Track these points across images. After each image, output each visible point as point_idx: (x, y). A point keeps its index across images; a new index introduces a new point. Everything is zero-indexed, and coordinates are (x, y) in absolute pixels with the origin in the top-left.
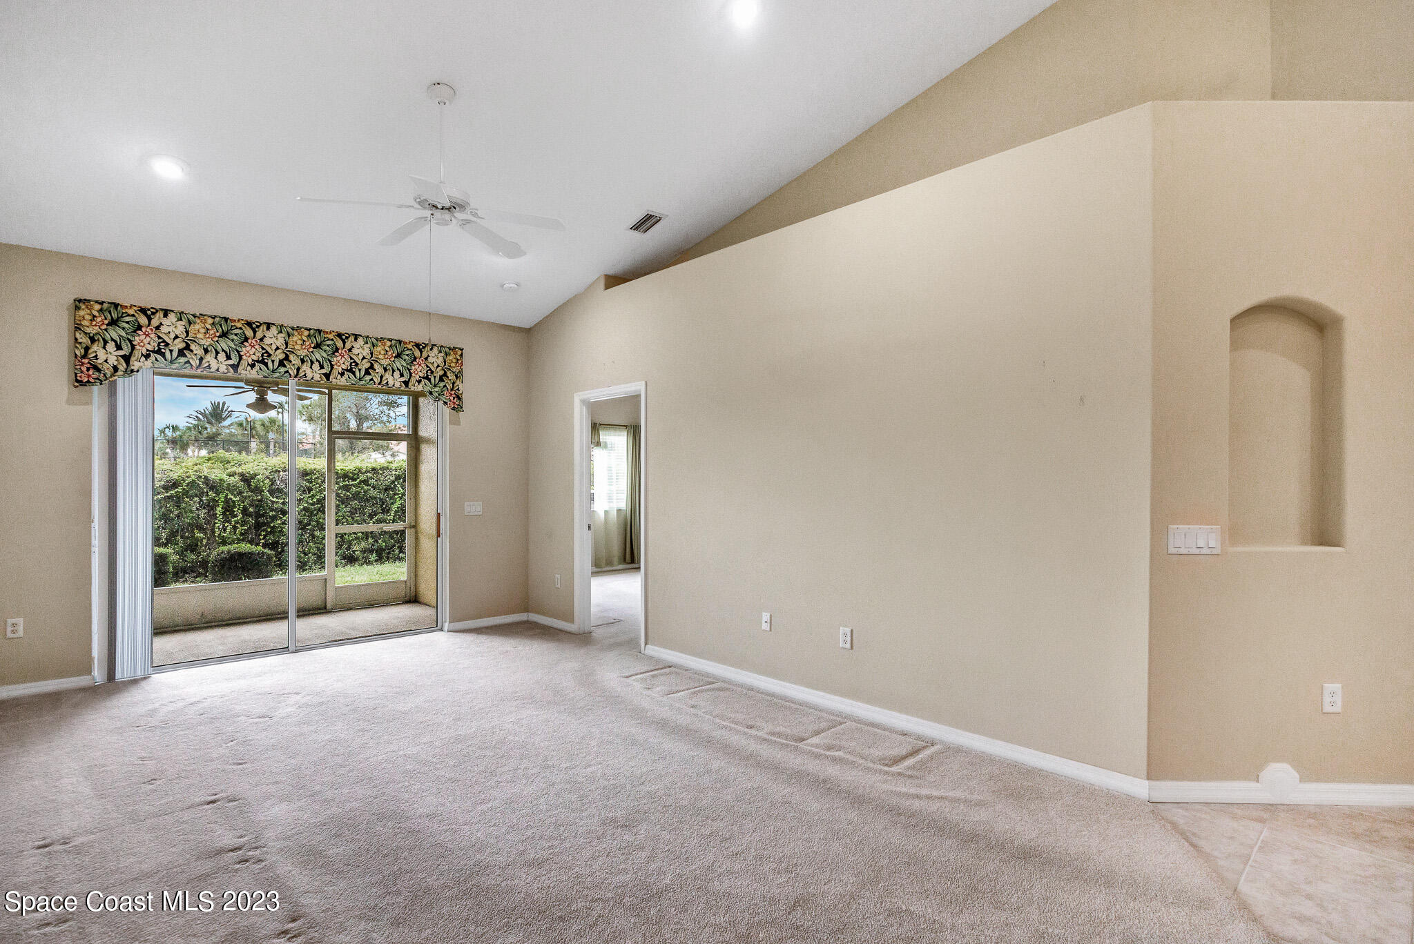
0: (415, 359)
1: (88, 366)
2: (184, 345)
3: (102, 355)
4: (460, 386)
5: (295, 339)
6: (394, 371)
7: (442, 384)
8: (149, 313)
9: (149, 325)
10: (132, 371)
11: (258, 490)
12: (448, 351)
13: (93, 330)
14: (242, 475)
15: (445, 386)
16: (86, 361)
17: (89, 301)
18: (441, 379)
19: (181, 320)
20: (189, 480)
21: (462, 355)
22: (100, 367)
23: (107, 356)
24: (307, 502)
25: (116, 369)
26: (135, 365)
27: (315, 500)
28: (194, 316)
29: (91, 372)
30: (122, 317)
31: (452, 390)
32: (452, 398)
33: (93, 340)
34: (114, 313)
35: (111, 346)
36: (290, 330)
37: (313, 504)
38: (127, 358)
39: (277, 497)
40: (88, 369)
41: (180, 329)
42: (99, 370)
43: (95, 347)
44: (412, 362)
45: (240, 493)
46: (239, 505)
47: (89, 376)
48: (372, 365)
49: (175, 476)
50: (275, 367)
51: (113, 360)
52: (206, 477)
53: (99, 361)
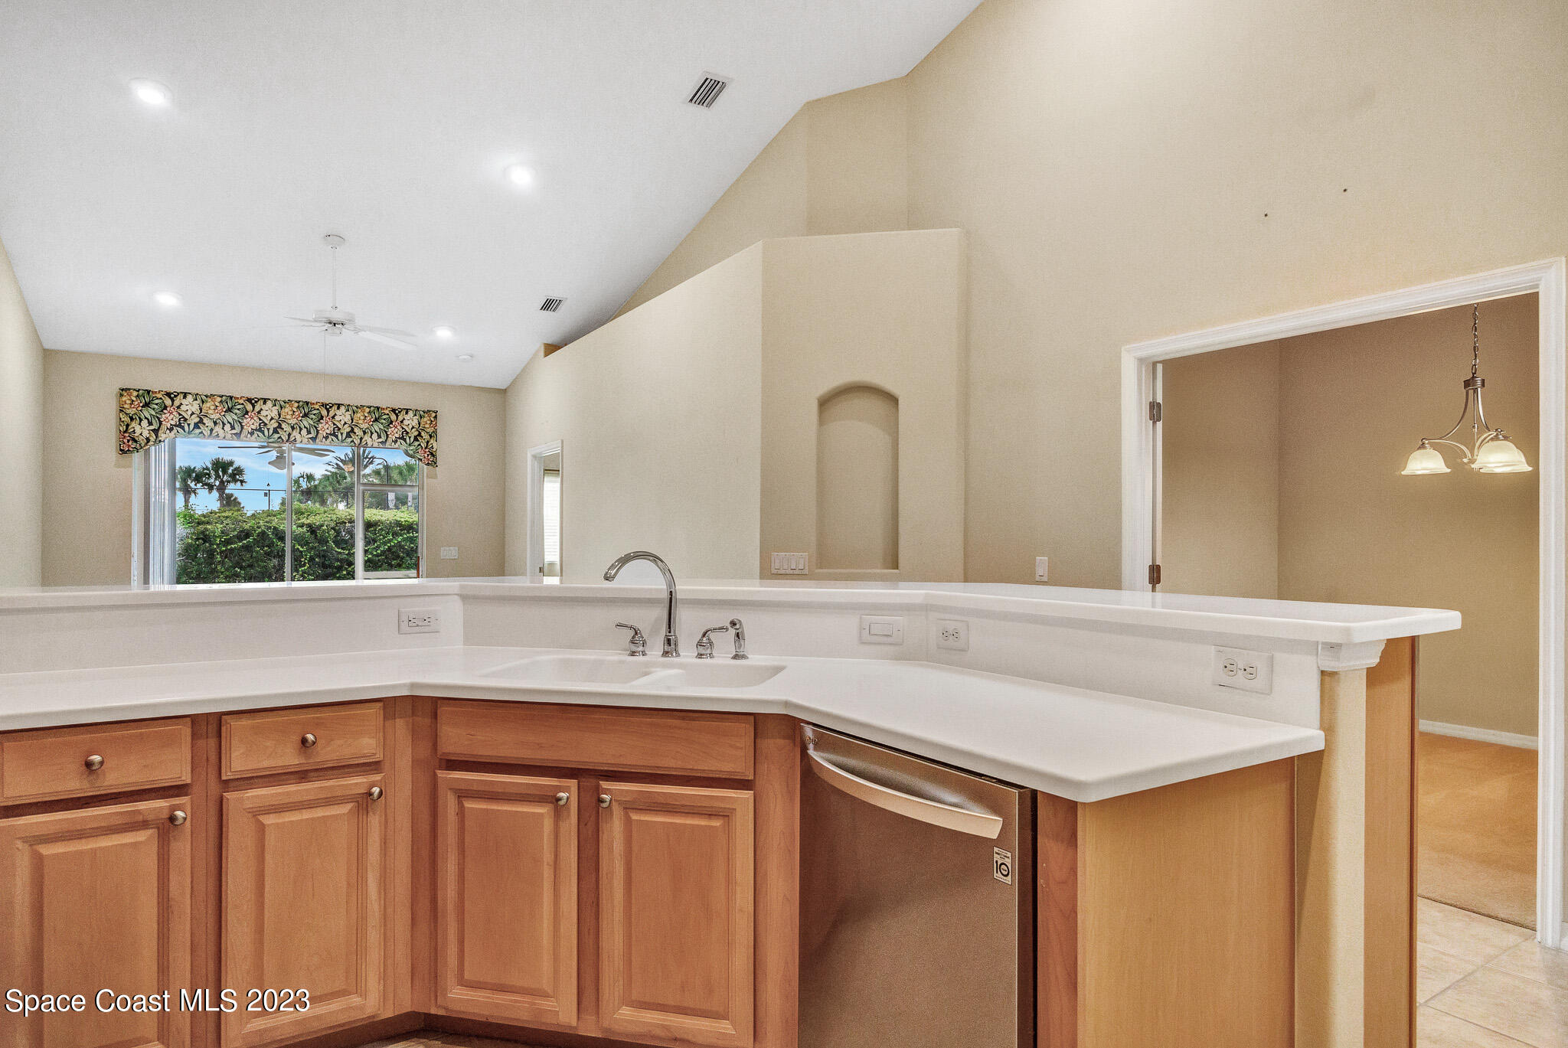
0: (391, 422)
1: (129, 438)
2: (198, 419)
3: (138, 430)
4: (435, 445)
5: (286, 410)
6: (372, 433)
7: (416, 443)
8: (172, 396)
9: (173, 404)
10: (160, 441)
11: (323, 541)
12: (421, 414)
13: (132, 411)
14: (309, 526)
15: (420, 445)
16: (127, 435)
17: (129, 389)
18: (416, 439)
19: (196, 400)
20: (260, 530)
21: (436, 417)
22: (137, 439)
23: (142, 430)
24: (371, 553)
25: (148, 440)
26: (162, 436)
27: (379, 552)
28: (207, 396)
29: (130, 443)
30: (153, 400)
31: (426, 448)
32: (426, 455)
33: (132, 419)
34: (147, 398)
35: (145, 423)
36: (282, 403)
37: (377, 555)
38: (156, 431)
39: (342, 549)
40: (128, 441)
41: (195, 407)
42: (136, 441)
43: (133, 424)
44: (389, 425)
45: (307, 543)
46: (306, 555)
47: (129, 446)
48: (353, 429)
49: (247, 527)
50: (270, 434)
51: (146, 434)
52: (275, 528)
53: (136, 435)
